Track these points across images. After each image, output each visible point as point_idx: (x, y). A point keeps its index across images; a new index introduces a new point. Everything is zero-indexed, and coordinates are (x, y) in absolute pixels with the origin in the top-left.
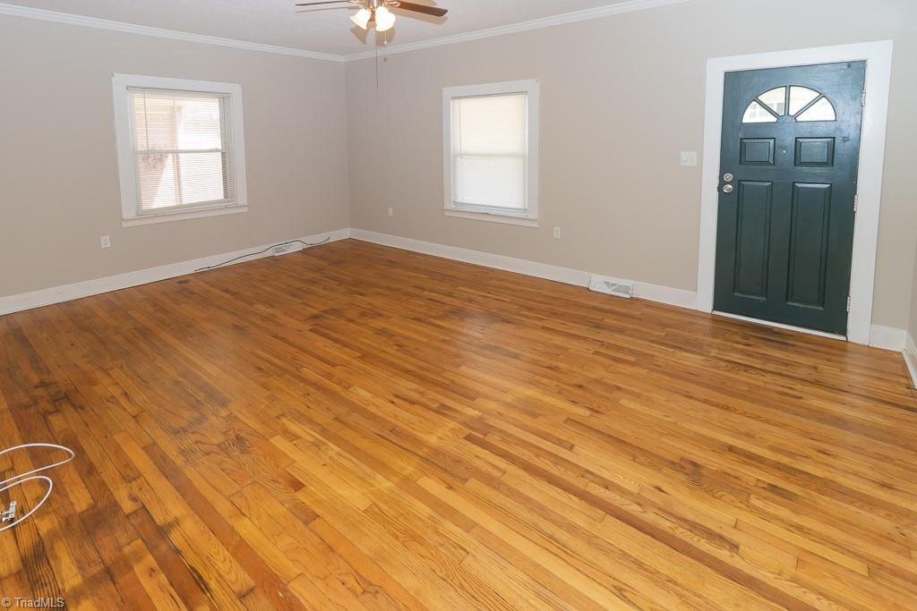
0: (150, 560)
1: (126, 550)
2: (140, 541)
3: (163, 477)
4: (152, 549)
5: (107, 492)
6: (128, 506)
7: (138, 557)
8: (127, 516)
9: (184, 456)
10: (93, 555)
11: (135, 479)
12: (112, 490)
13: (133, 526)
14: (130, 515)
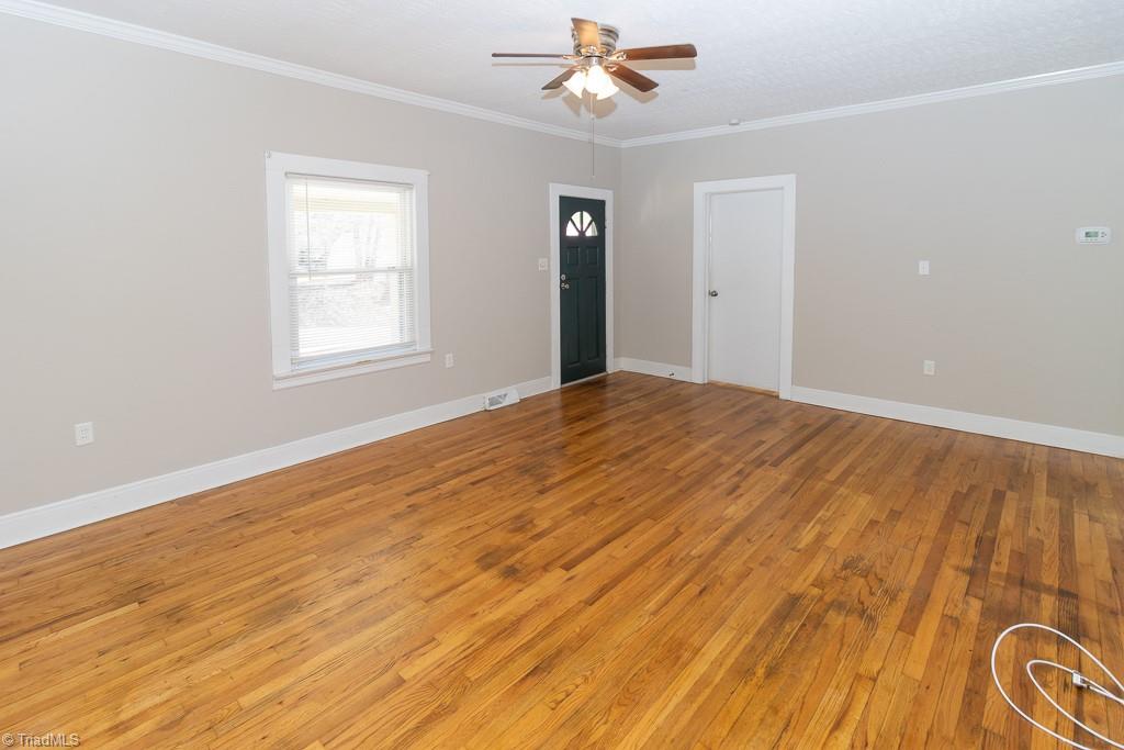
0: (993, 567)
1: (1003, 584)
2: (990, 580)
3: (931, 596)
4: (987, 571)
5: (981, 628)
6: (976, 605)
7: (999, 575)
8: (983, 599)
9: (896, 595)
10: (1025, 600)
11: (951, 617)
12: (975, 628)
13: (985, 591)
14: (979, 598)
